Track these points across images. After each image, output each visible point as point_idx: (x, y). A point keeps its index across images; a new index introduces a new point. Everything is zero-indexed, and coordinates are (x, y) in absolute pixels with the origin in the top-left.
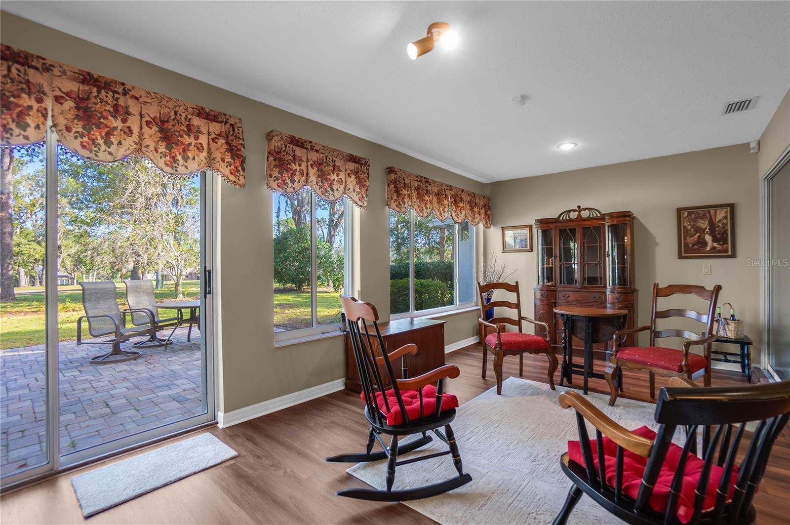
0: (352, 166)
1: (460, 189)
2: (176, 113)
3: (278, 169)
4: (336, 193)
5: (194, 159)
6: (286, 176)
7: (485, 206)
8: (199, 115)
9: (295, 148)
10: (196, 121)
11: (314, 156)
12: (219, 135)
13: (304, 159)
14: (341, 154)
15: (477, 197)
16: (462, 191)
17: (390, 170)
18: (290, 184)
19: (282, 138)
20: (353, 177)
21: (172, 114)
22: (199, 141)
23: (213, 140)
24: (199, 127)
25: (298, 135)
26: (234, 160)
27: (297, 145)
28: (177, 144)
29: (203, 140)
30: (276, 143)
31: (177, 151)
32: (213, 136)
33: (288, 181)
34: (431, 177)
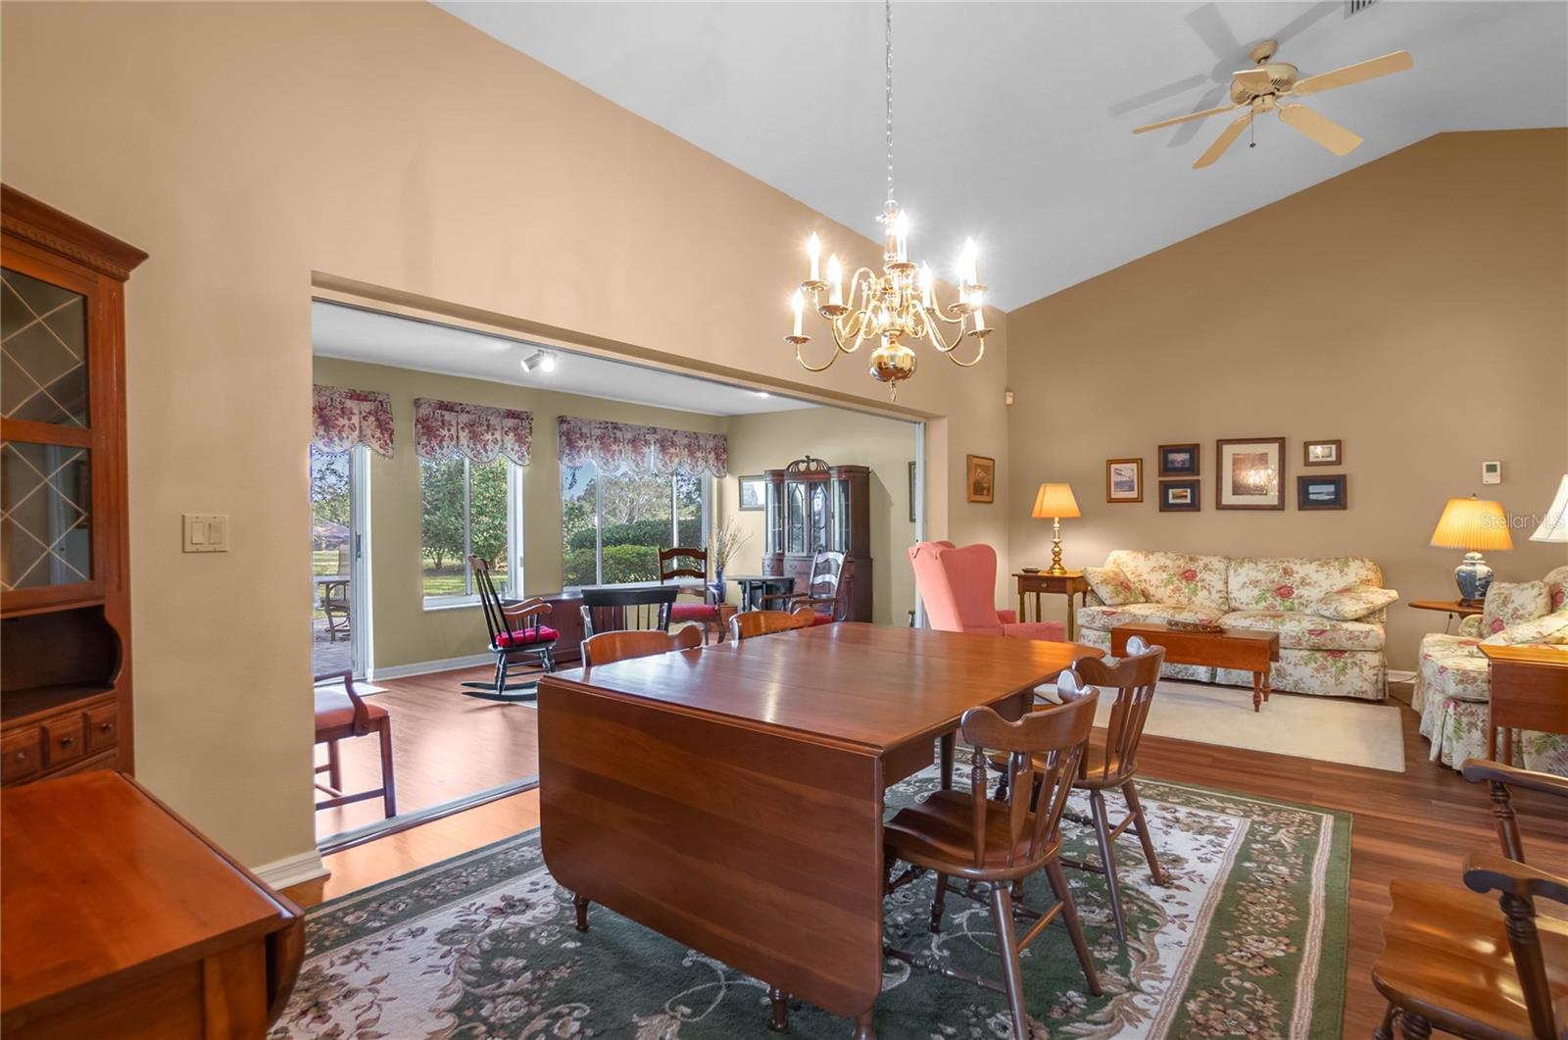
0: (510, 422)
1: (669, 430)
2: (332, 399)
3: (425, 437)
4: (490, 453)
5: (348, 438)
6: (434, 443)
7: (715, 449)
8: (351, 398)
9: (444, 412)
10: (349, 403)
11: (464, 418)
12: (369, 413)
13: (454, 423)
14: (496, 412)
15: (701, 438)
16: (675, 433)
17: (562, 420)
18: (439, 451)
19: (430, 405)
20: (512, 434)
21: (329, 400)
22: (352, 422)
23: (364, 417)
24: (351, 409)
25: (447, 399)
26: (383, 434)
27: (445, 410)
28: (334, 428)
29: (355, 420)
30: (424, 411)
31: (334, 433)
32: (364, 414)
33: (437, 447)
34: (620, 420)
